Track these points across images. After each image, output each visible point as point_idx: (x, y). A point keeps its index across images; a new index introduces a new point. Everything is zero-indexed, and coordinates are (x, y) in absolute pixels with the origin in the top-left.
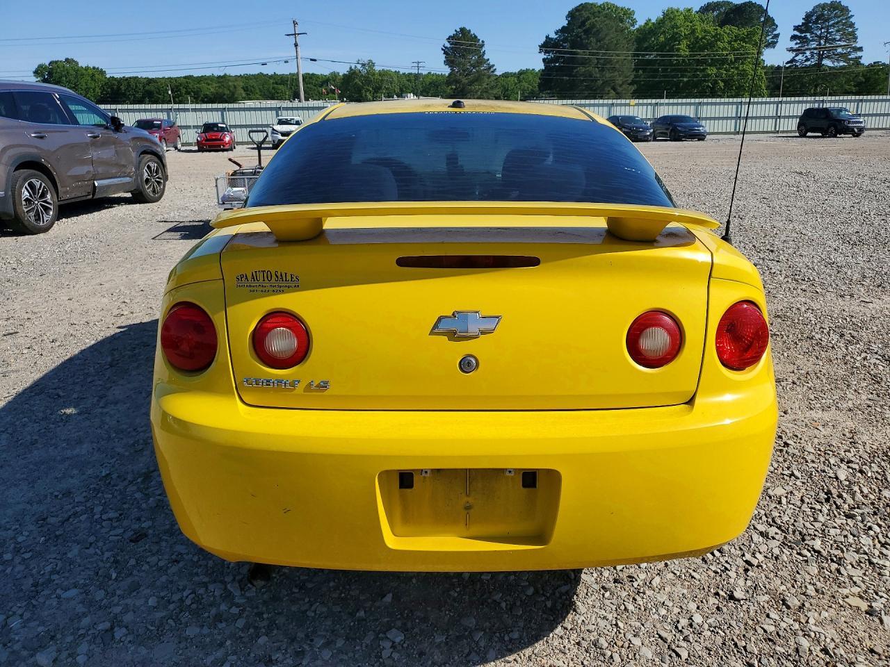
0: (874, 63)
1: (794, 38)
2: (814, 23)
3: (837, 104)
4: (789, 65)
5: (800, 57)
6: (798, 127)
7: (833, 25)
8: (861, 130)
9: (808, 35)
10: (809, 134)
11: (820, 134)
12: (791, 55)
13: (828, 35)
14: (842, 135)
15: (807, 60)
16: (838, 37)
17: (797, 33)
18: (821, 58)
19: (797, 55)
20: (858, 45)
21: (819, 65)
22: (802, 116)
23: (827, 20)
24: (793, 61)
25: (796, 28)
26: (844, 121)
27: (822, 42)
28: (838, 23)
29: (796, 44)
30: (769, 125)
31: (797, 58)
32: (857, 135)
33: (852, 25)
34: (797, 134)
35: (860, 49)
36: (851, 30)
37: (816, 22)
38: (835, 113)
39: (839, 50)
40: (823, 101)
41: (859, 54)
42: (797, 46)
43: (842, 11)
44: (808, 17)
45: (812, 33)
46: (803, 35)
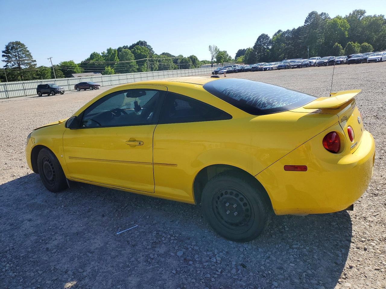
0: (41, 66)
1: (3, 56)
2: (11, 50)
3: (51, 82)
4: (5, 67)
5: (9, 64)
6: (37, 93)
7: (20, 51)
8: (64, 92)
9: (10, 55)
10: (43, 95)
11: (47, 95)
12: (5, 64)
13: (19, 55)
14: (57, 94)
15: (13, 65)
16: (24, 56)
17: (4, 54)
18: (19, 65)
19: (7, 64)
20: (34, 59)
21: (19, 68)
22: (37, 88)
23: (17, 49)
24: (6, 66)
25: (3, 52)
26: (56, 89)
27: (17, 58)
28: (22, 50)
29: (6, 58)
30: (22, 93)
31: (8, 65)
32: (63, 94)
33: (28, 51)
34: (38, 96)
35: (35, 61)
36: (28, 53)
37: (12, 50)
38: (50, 86)
39: (26, 61)
40: (41, 82)
41: (35, 63)
42: (7, 60)
43: (22, 45)
44: (7, 47)
45: (11, 54)
46: (7, 55)
